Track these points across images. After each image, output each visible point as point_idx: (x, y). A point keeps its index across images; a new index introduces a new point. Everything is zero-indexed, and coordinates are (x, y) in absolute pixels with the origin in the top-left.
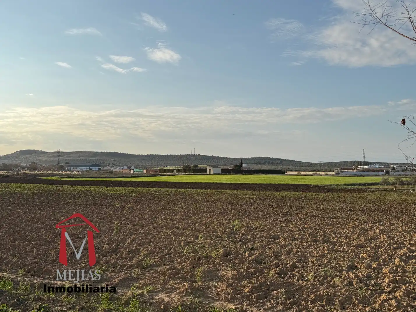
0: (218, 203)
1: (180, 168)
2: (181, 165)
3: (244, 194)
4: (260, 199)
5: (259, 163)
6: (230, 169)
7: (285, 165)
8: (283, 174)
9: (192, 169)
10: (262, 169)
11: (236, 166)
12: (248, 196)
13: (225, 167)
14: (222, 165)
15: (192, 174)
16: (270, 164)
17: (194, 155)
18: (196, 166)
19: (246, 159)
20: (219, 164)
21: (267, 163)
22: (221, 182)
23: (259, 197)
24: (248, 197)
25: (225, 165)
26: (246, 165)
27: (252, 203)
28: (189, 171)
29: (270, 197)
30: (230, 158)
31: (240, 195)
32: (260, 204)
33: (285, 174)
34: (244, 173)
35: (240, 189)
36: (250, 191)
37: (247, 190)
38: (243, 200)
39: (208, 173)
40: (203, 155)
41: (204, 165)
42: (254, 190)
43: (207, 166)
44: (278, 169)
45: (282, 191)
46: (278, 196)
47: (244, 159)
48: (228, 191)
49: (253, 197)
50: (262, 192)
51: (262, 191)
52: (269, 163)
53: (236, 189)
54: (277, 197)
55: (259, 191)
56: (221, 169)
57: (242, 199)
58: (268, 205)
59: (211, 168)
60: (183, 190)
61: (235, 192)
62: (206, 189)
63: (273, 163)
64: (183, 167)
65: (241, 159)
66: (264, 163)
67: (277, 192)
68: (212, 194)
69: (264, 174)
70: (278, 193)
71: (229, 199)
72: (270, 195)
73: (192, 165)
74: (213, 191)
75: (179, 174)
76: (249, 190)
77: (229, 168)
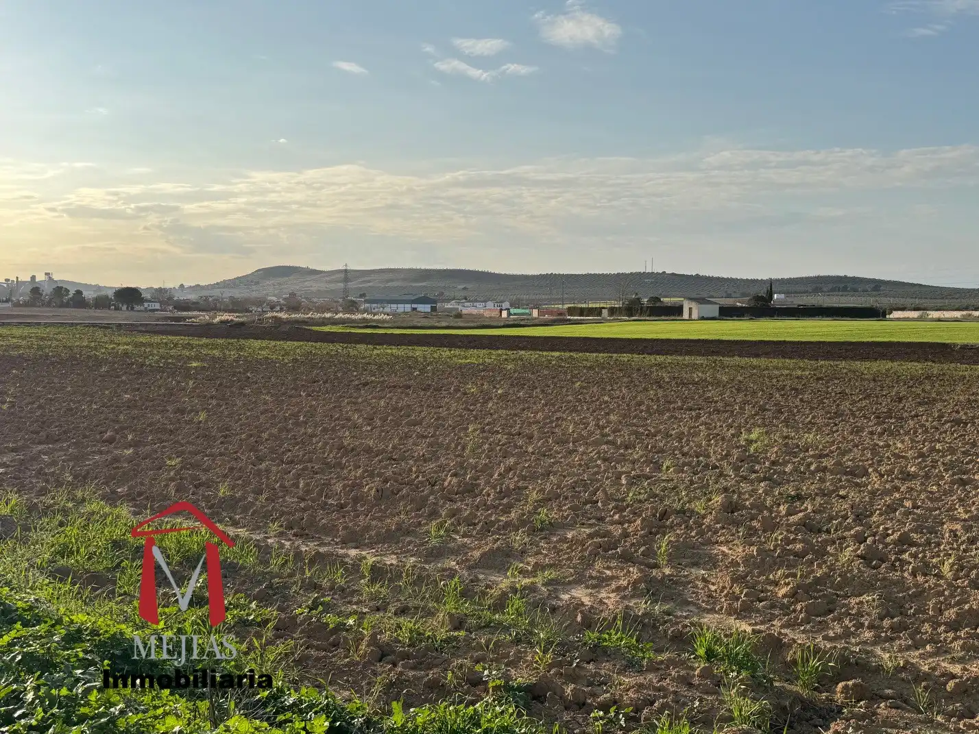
0: (710, 388)
1: (617, 306)
2: (620, 299)
3: (777, 368)
4: (818, 379)
5: (817, 290)
6: (742, 307)
7: (886, 296)
8: (881, 318)
9: (648, 307)
10: (825, 305)
11: (758, 298)
12: (788, 372)
13: (728, 302)
14: (722, 297)
15: (648, 318)
16: (846, 293)
17: (652, 273)
18: (657, 299)
19: (782, 282)
20: (714, 294)
21: (839, 291)
22: (717, 338)
23: (815, 375)
24: (787, 375)
25: (729, 296)
26: (782, 296)
27: (796, 390)
28: (639, 311)
29: (846, 374)
30: (742, 280)
31: (767, 369)
32: (819, 391)
33: (887, 316)
34: (778, 316)
35: (767, 355)
36: (794, 361)
37: (784, 357)
38: (775, 380)
39: (686, 316)
40: (673, 274)
41: (674, 297)
42: (802, 357)
43: (682, 299)
44: (868, 306)
45: (876, 360)
46: (866, 372)
47: (778, 280)
48: (736, 358)
49: (799, 373)
50: (823, 362)
51: (824, 360)
52: (845, 289)
53: (757, 356)
54: (862, 374)
55: (817, 360)
56: (718, 306)
57: (770, 378)
58: (840, 393)
59: (694, 305)
60: (625, 357)
61: (755, 361)
62: (681, 355)
63: (855, 290)
64: (623, 304)
65: (771, 282)
66: (833, 290)
67: (863, 363)
68: (695, 367)
69: (831, 319)
70: (868, 364)
71: (740, 378)
72: (845, 371)
73: (646, 297)
74: (699, 360)
75: (612, 320)
76: (790, 358)
77: (738, 304)
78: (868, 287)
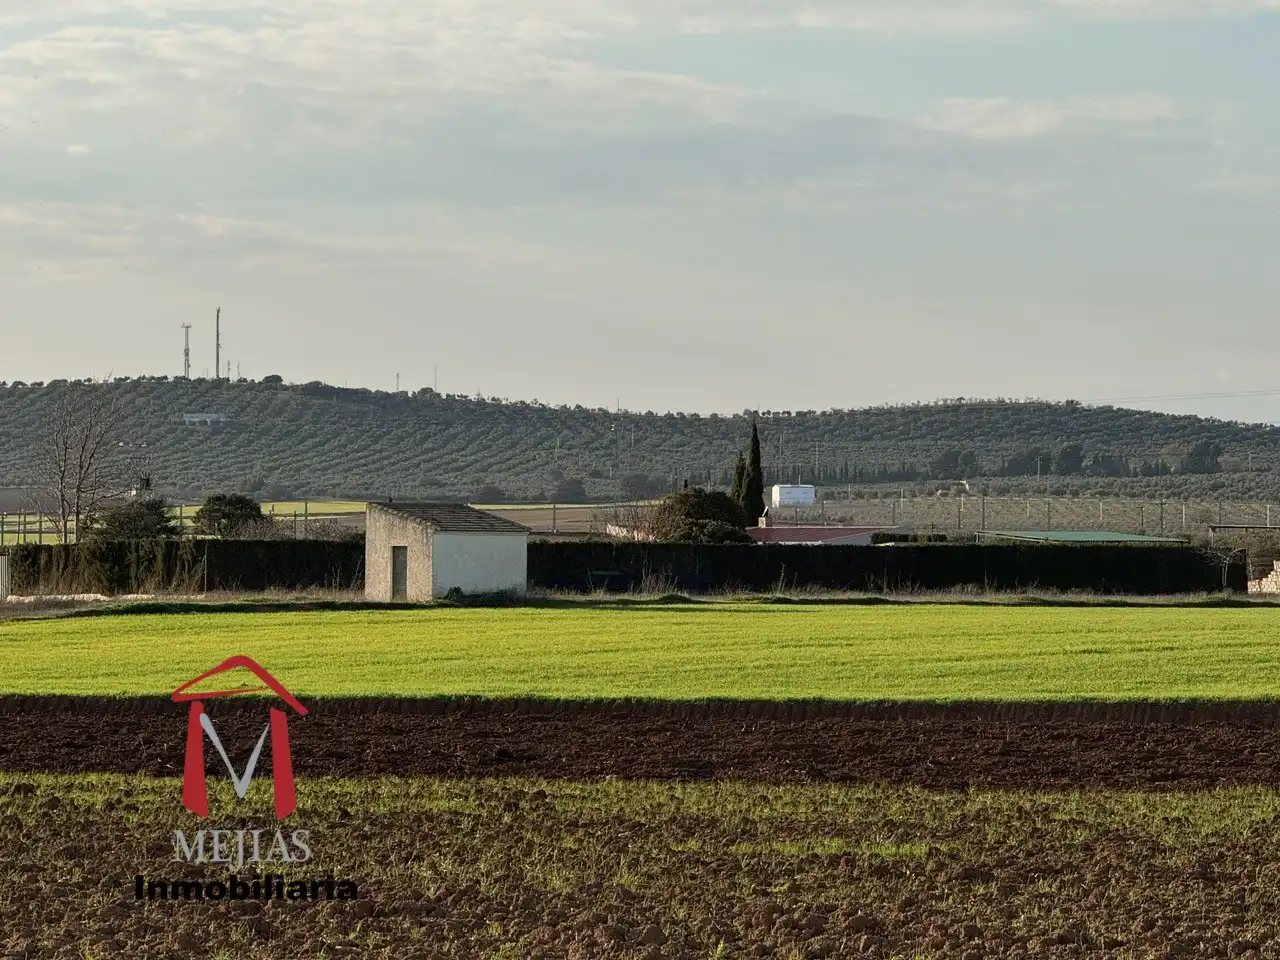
0: (495, 930)
1: (51, 540)
2: (65, 507)
3: (786, 828)
4: (970, 875)
5: (952, 469)
6: (628, 547)
7: (1245, 495)
8: (1223, 595)
9: (199, 544)
10: (990, 536)
11: (701, 505)
12: (835, 845)
13: (570, 521)
14: (540, 499)
15: (200, 598)
16: (1075, 481)
17: (220, 383)
18: (243, 508)
19: (805, 425)
20: (508, 482)
21: (1045, 471)
22: (520, 688)
23: (953, 857)
24: (834, 860)
25: (572, 493)
26: (805, 494)
27: (873, 927)
28: (159, 565)
29: (1087, 848)
30: (627, 420)
31: (748, 832)
32: (972, 932)
33: (1253, 587)
34: (788, 586)
35: (744, 766)
36: (864, 792)
37: (819, 776)
38: (781, 886)
39: (378, 587)
40: (315, 389)
41: (321, 494)
42: (899, 772)
43: (360, 507)
44: (1170, 538)
45: (1211, 783)
46: (1168, 840)
47: (781, 421)
48: (613, 785)
49: (887, 849)
50: (988, 798)
51: (994, 786)
52: (1071, 462)
53: (701, 772)
54: (1156, 849)
55: (963, 787)
56: (519, 545)
57: (763, 877)
58: (1062, 940)
59: (412, 535)
60: (94, 789)
61: (692, 798)
62: (356, 771)
63: (1111, 467)
64: (83, 529)
65: (755, 430)
66: (1017, 468)
67: (1156, 797)
68: (425, 830)
69: (1015, 597)
70: (1176, 803)
71: (625, 878)
72: (1081, 836)
73: (188, 500)
74: (442, 797)
75: (36, 607)
76: (846, 780)
77: (613, 530)
78: (1169, 455)
